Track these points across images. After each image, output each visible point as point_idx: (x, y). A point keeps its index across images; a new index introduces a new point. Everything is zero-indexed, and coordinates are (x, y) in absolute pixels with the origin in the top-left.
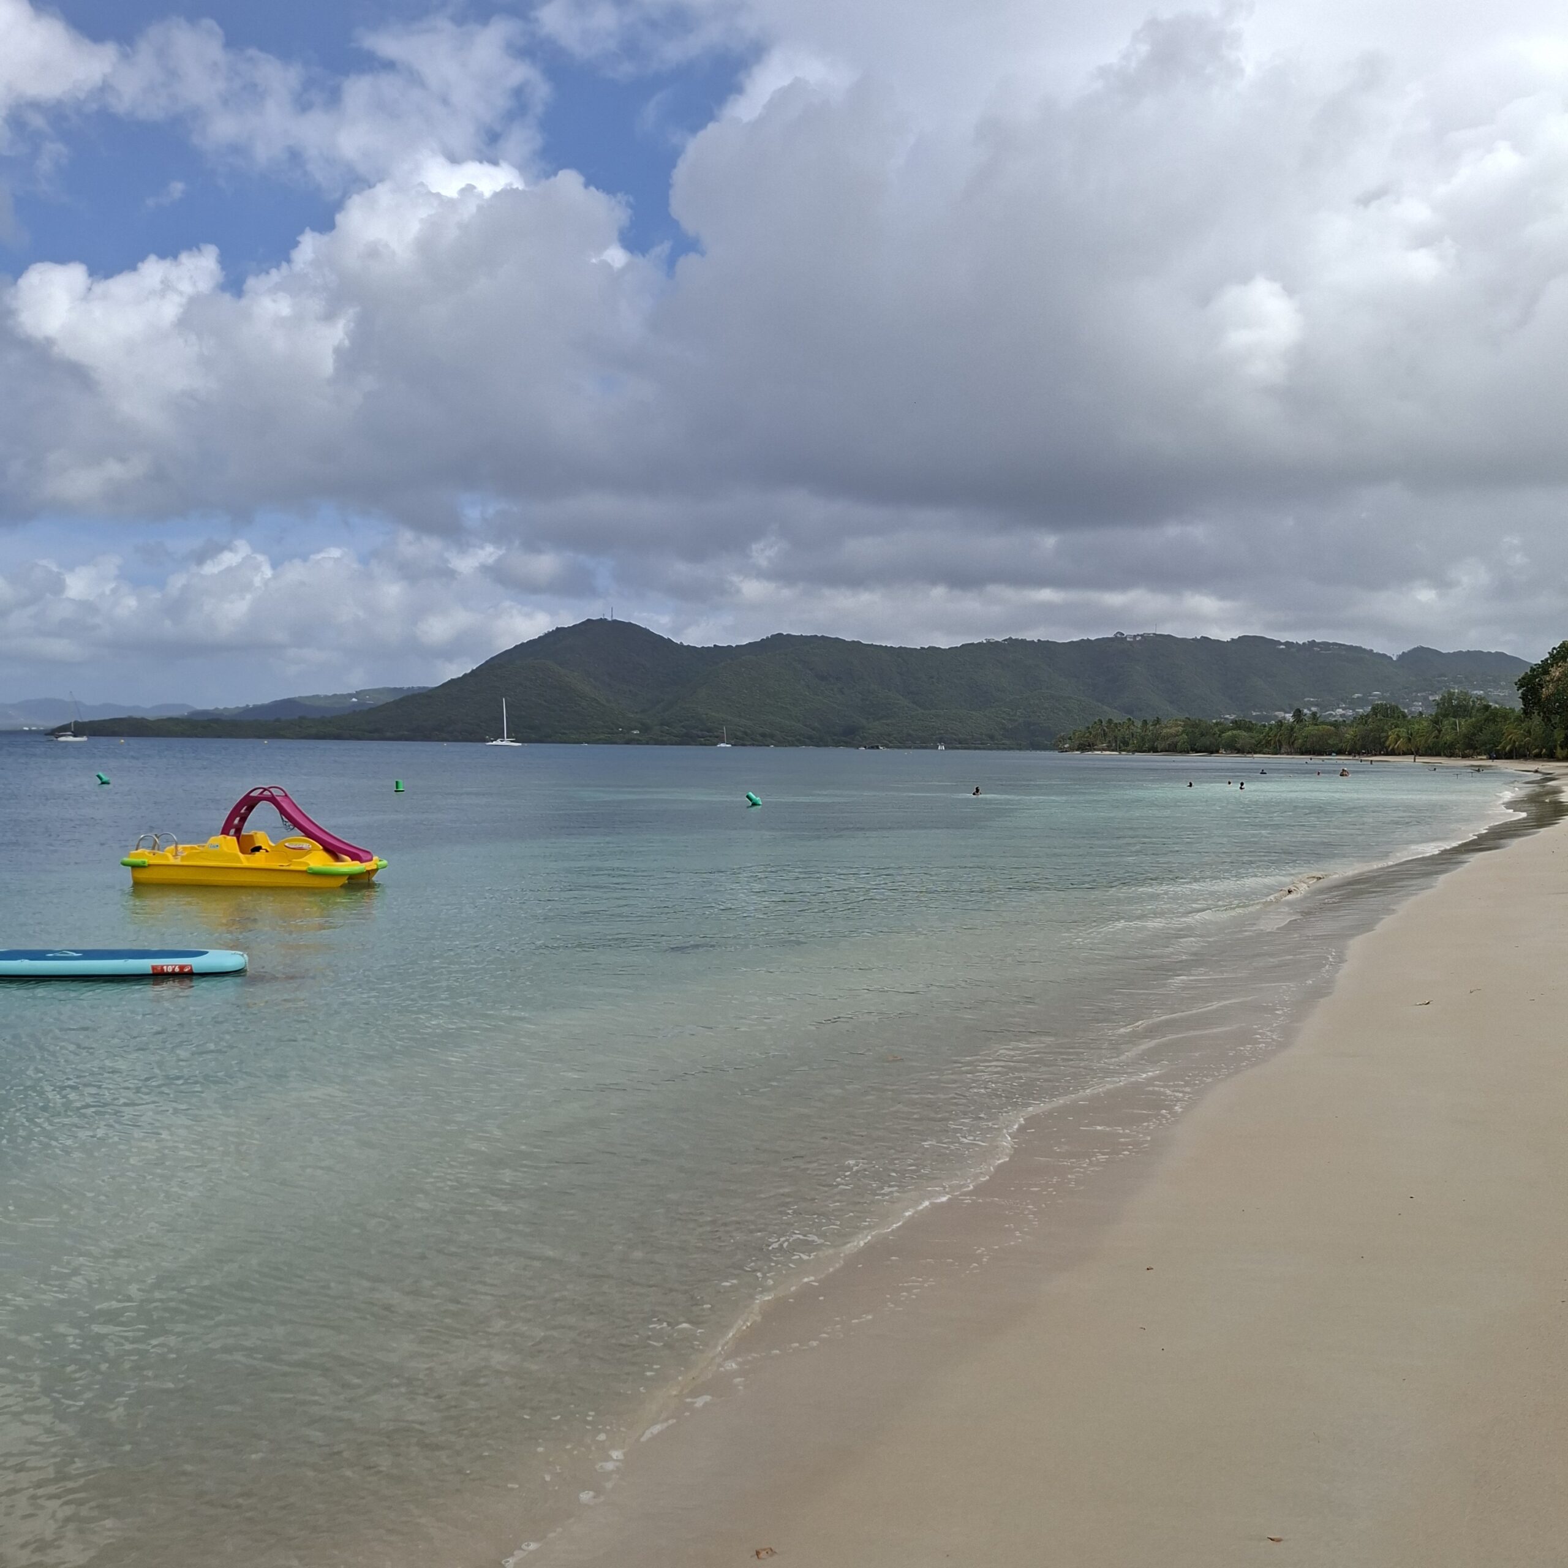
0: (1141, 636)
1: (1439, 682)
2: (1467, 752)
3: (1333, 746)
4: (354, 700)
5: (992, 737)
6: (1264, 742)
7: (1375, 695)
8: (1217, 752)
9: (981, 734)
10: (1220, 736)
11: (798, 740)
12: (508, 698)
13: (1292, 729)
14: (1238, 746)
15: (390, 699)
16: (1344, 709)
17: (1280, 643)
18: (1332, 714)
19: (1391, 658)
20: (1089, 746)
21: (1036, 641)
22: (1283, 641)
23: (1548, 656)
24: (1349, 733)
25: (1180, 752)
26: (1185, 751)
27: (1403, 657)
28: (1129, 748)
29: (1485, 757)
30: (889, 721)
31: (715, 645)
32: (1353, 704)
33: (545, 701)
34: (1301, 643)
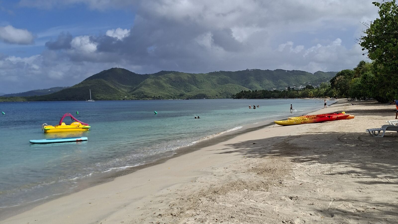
0: (253, 70)
1: (323, 79)
2: (326, 96)
3: (296, 96)
4: (49, 90)
5: (217, 96)
6: (281, 95)
7: (309, 83)
8: (270, 98)
9: (214, 95)
10: (271, 94)
11: (168, 98)
12: (91, 89)
13: (287, 92)
14: (275, 96)
15: (59, 90)
16: (301, 86)
17: (286, 71)
18: (298, 88)
19: (312, 74)
20: (240, 97)
21: (227, 71)
22: (287, 70)
23: (336, 75)
24: (300, 93)
25: (262, 98)
26: (263, 98)
27: (315, 73)
28: (250, 97)
29: (329, 98)
30: (191, 92)
31: (146, 74)
32: (303, 85)
33: (101, 89)
34: (291, 70)
